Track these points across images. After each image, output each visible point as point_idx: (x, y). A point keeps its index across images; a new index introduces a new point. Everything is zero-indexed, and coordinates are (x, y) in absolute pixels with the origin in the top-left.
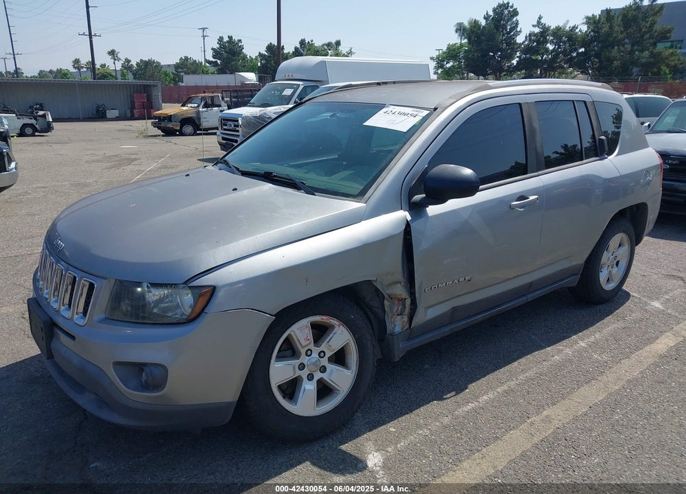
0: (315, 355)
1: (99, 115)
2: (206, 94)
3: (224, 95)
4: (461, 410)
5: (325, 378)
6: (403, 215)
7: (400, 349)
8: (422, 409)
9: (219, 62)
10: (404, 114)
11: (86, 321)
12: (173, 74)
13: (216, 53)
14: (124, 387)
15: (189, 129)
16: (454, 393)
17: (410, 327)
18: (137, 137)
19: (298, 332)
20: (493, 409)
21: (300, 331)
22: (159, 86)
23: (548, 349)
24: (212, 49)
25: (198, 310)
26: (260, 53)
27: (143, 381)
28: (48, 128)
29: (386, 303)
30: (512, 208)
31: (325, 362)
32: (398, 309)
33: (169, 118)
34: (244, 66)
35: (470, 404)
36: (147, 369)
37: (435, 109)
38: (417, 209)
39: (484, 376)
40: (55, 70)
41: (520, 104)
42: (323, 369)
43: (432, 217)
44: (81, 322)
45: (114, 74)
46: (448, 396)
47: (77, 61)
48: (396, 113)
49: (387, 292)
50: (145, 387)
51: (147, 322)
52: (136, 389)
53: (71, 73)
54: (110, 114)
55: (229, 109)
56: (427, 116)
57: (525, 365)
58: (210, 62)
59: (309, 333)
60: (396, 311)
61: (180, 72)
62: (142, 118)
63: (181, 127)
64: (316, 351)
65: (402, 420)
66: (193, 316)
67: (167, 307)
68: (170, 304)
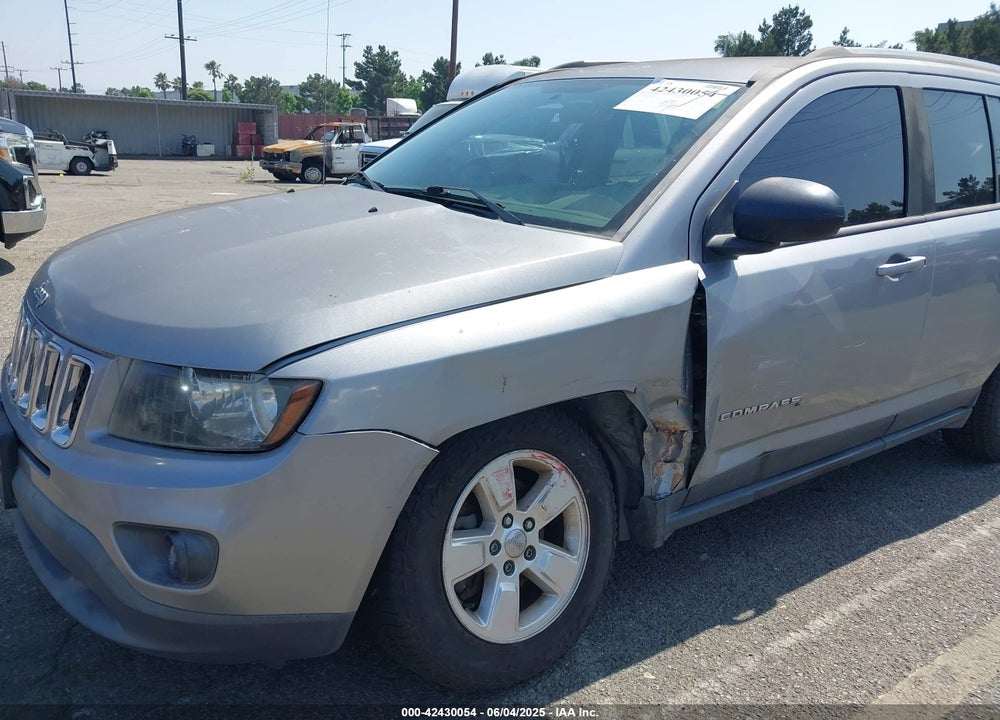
0: (517, 526)
1: (187, 152)
2: (343, 123)
3: (369, 125)
4: (776, 644)
5: (533, 570)
6: (689, 270)
7: (665, 524)
8: (702, 636)
9: (364, 82)
10: (691, 92)
11: (71, 440)
12: (297, 98)
13: (361, 71)
14: (133, 573)
15: (313, 173)
16: (750, 613)
17: (687, 487)
18: (238, 182)
19: (493, 481)
20: (837, 646)
21: (495, 479)
22: (276, 113)
23: (921, 536)
24: (356, 64)
25: (286, 428)
26: (424, 71)
27: (172, 563)
28: (109, 165)
29: (647, 437)
30: (879, 275)
31: (533, 538)
32: (667, 450)
33: (286, 156)
34: (400, 91)
35: (792, 634)
36: (177, 541)
37: (750, 84)
38: (716, 260)
39: (811, 580)
40: (129, 88)
41: (898, 89)
42: (530, 553)
43: (742, 277)
44: (63, 441)
45: (212, 96)
46: (742, 616)
47: (161, 77)
48: (676, 91)
49: (650, 417)
50: (175, 576)
51: (184, 445)
52: (156, 579)
53: (153, 94)
54: (202, 150)
55: (374, 141)
56: (737, 95)
57: (883, 563)
58: (351, 83)
59: (509, 483)
60: (664, 454)
61: (308, 96)
62: (246, 158)
63: (303, 170)
64: (519, 517)
65: (666, 658)
66: (277, 438)
67: (231, 418)
68: (236, 414)
